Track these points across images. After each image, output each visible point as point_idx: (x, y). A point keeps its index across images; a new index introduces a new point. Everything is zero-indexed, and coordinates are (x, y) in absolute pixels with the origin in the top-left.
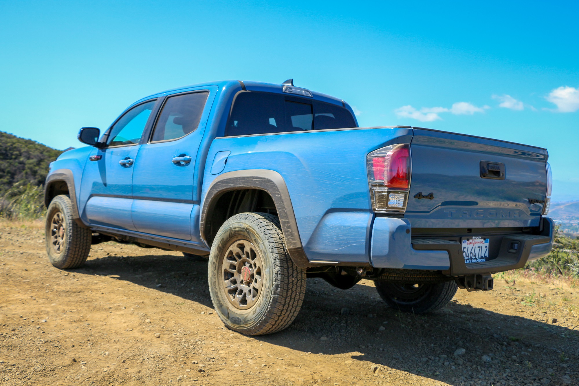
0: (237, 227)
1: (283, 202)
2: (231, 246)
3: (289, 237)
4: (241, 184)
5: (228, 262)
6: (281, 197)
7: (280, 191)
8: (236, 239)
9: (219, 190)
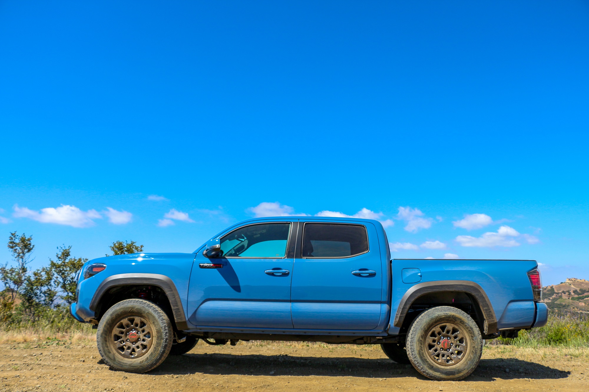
0: (443, 316)
1: (484, 298)
2: (434, 328)
3: (490, 317)
4: (446, 289)
5: (431, 339)
6: (483, 295)
7: (481, 292)
8: (439, 323)
9: (423, 293)
